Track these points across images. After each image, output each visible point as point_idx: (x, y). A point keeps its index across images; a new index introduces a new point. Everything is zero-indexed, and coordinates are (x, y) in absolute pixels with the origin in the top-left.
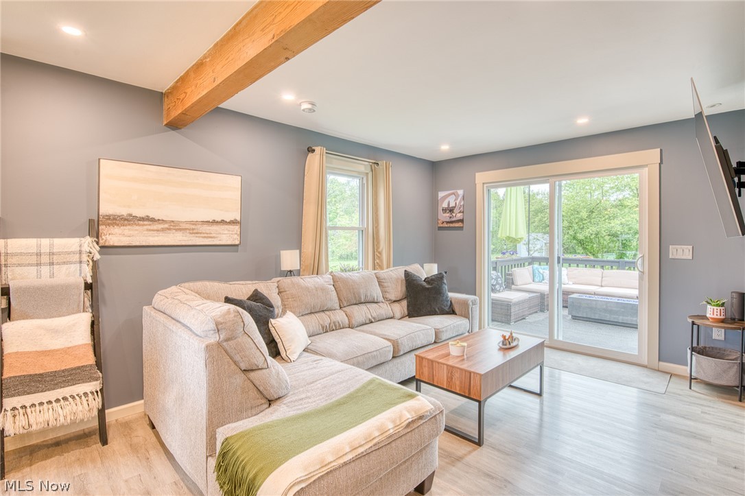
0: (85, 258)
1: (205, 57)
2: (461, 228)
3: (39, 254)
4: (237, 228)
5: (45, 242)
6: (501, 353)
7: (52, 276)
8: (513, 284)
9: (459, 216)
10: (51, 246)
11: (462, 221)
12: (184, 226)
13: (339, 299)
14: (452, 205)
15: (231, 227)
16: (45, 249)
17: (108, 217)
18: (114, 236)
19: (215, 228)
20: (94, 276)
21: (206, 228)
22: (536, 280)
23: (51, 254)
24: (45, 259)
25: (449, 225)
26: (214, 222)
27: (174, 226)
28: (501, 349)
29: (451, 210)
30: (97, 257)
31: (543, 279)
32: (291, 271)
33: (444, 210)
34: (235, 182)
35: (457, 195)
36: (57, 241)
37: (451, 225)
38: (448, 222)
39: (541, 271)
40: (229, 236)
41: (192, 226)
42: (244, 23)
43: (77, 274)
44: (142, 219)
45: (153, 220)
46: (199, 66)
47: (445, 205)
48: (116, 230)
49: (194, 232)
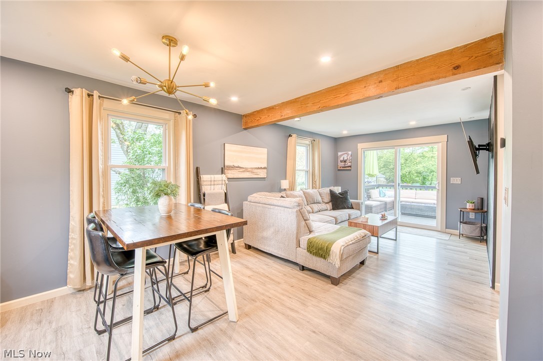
0: (224, 183)
1: (275, 106)
2: (350, 170)
3: (211, 181)
4: (265, 170)
5: (212, 176)
6: (381, 221)
7: (214, 189)
8: (370, 198)
9: (349, 164)
10: (214, 178)
11: (350, 166)
12: (249, 170)
13: (307, 201)
14: (345, 159)
15: (264, 170)
16: (213, 179)
17: (227, 167)
18: (231, 174)
19: (259, 170)
20: (226, 190)
21: (256, 171)
22: (381, 196)
23: (214, 181)
24: (213, 183)
25: (344, 168)
26: (258, 168)
27: (246, 170)
28: (381, 219)
29: (345, 161)
30: (227, 182)
31: (385, 196)
32: (284, 189)
33: (341, 161)
34: (265, 150)
35: (348, 154)
36: (215, 176)
37: (345, 168)
38: (343, 167)
39: (384, 191)
40: (262, 174)
41: (251, 170)
43: (220, 189)
44: (237, 167)
45: (240, 167)
46: (271, 109)
47: (342, 159)
48: (230, 172)
49: (252, 172)
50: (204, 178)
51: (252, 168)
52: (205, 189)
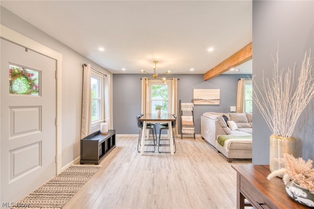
0: (192, 107)
1: (213, 68)
3: (185, 106)
4: (219, 101)
5: (186, 104)
7: (187, 109)
10: (187, 104)
12: (208, 101)
13: (248, 120)
15: (218, 101)
16: (186, 105)
17: (195, 99)
18: (196, 103)
19: (214, 101)
20: (193, 110)
21: (212, 101)
23: (187, 106)
24: (186, 106)
26: (214, 100)
27: (206, 101)
30: (193, 106)
32: (233, 112)
34: (219, 90)
36: (188, 104)
40: (217, 103)
41: (209, 101)
42: (222, 63)
43: (190, 109)
44: (200, 99)
45: (202, 100)
46: (212, 70)
48: (196, 102)
50: (182, 104)
51: (209, 100)
52: (183, 109)
